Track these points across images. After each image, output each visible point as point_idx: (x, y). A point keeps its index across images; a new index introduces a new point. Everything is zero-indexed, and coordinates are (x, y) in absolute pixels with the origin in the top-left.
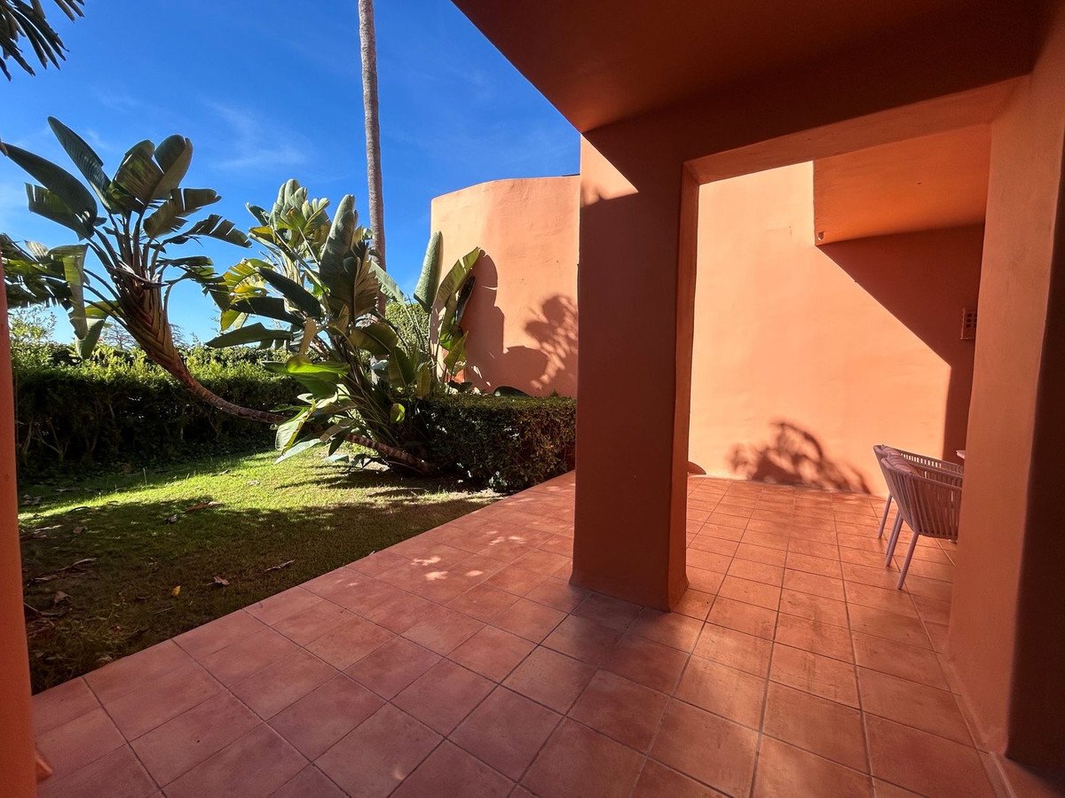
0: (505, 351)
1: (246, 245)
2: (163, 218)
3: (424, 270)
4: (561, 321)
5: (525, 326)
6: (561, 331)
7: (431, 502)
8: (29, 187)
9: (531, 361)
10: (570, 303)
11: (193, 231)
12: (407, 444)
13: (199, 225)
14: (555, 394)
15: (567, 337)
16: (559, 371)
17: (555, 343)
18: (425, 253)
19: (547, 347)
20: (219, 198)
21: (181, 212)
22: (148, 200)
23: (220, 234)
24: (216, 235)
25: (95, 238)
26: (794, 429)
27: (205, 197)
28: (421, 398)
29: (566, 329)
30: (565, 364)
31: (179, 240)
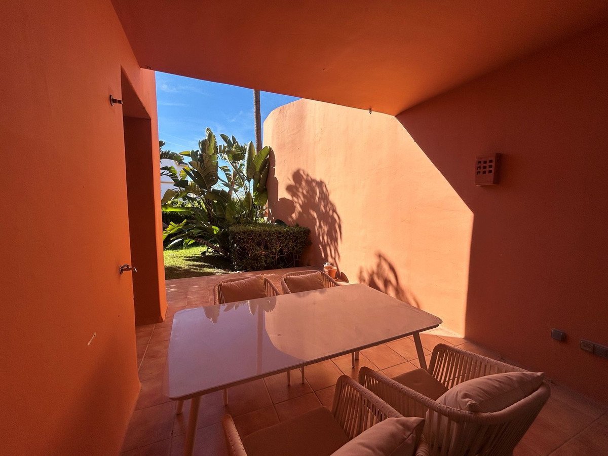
0: (279, 200)
4: (300, 184)
5: (286, 187)
6: (300, 190)
9: (288, 205)
10: (304, 173)
14: (298, 225)
15: (303, 193)
16: (300, 213)
17: (298, 197)
19: (295, 199)
20: (164, 143)
26: (385, 260)
29: (302, 189)
30: (302, 209)
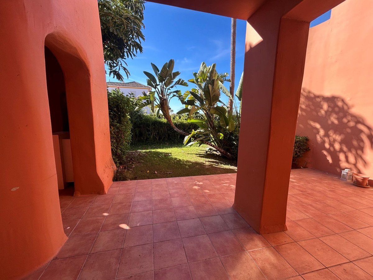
1: (187, 86)
2: (168, 82)
3: (239, 85)
7: (222, 167)
8: (147, 79)
11: (175, 84)
12: (225, 147)
13: (176, 82)
18: (240, 79)
20: (180, 73)
21: (172, 79)
22: (166, 78)
23: (181, 84)
24: (180, 84)
25: (157, 89)
27: (177, 74)
28: (231, 132)
31: (172, 87)
